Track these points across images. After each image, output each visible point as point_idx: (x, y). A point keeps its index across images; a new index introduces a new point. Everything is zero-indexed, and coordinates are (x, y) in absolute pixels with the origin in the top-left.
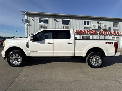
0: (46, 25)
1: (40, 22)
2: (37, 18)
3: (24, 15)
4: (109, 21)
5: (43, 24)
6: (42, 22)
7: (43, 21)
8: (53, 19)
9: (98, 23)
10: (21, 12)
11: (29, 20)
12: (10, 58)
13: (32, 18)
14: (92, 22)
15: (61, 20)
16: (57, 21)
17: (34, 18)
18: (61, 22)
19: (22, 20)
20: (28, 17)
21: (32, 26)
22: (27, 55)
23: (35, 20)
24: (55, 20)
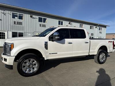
0: (20, 21)
2: (9, 12)
4: (76, 22)
5: (17, 19)
6: (16, 18)
7: (17, 16)
8: (30, 15)
9: (69, 23)
12: (23, 65)
13: (2, 11)
14: (65, 22)
15: (38, 17)
16: (33, 18)
17: (5, 12)
18: (38, 20)
21: (2, 21)
22: (45, 59)
23: (7, 15)
24: (31, 17)
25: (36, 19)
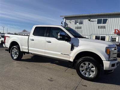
0: (80, 25)
1: (76, 24)
2: (73, 20)
3: (63, 18)
5: (78, 25)
7: (78, 22)
10: (61, 16)
11: (66, 22)
13: (69, 21)
15: (96, 20)
16: (92, 21)
19: (62, 23)
20: (67, 20)
23: (72, 22)
24: (89, 20)
25: (95, 22)
